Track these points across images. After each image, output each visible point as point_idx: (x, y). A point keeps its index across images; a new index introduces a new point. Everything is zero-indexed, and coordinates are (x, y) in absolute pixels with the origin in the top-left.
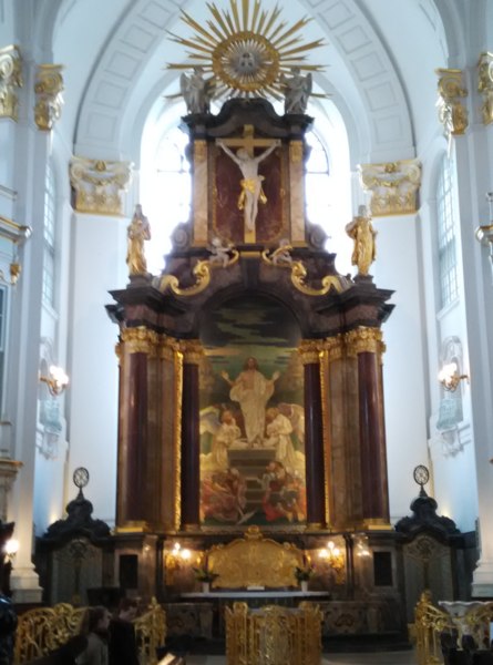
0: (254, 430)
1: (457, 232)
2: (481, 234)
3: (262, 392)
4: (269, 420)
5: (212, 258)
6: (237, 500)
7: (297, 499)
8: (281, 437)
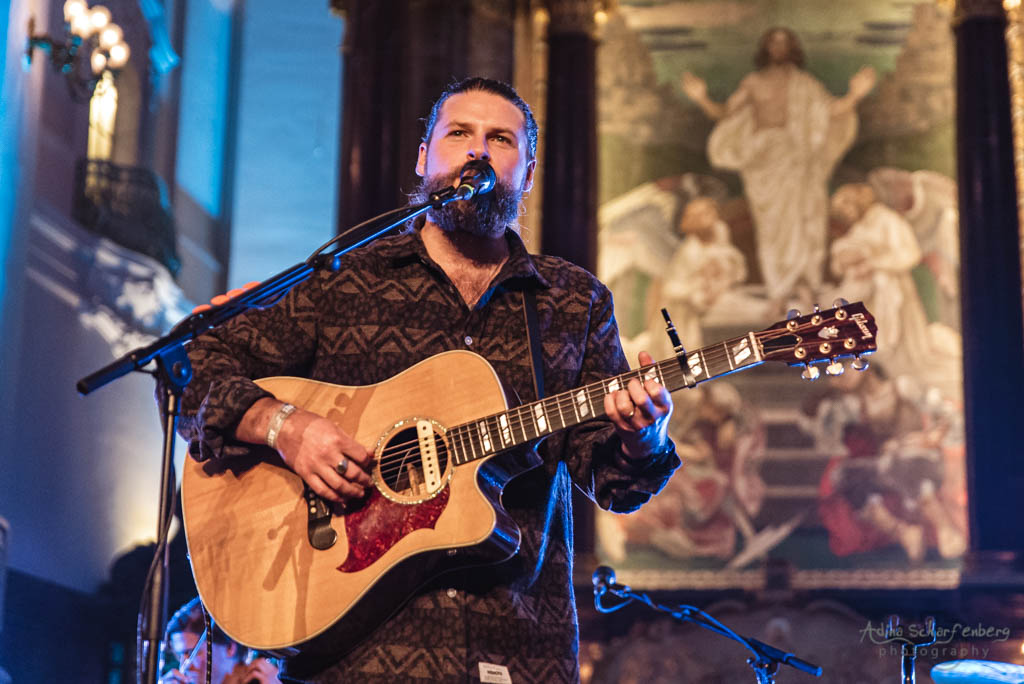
0: (790, 259)
3: (817, 138)
4: (838, 227)
6: (730, 489)
7: (938, 483)
8: (881, 280)
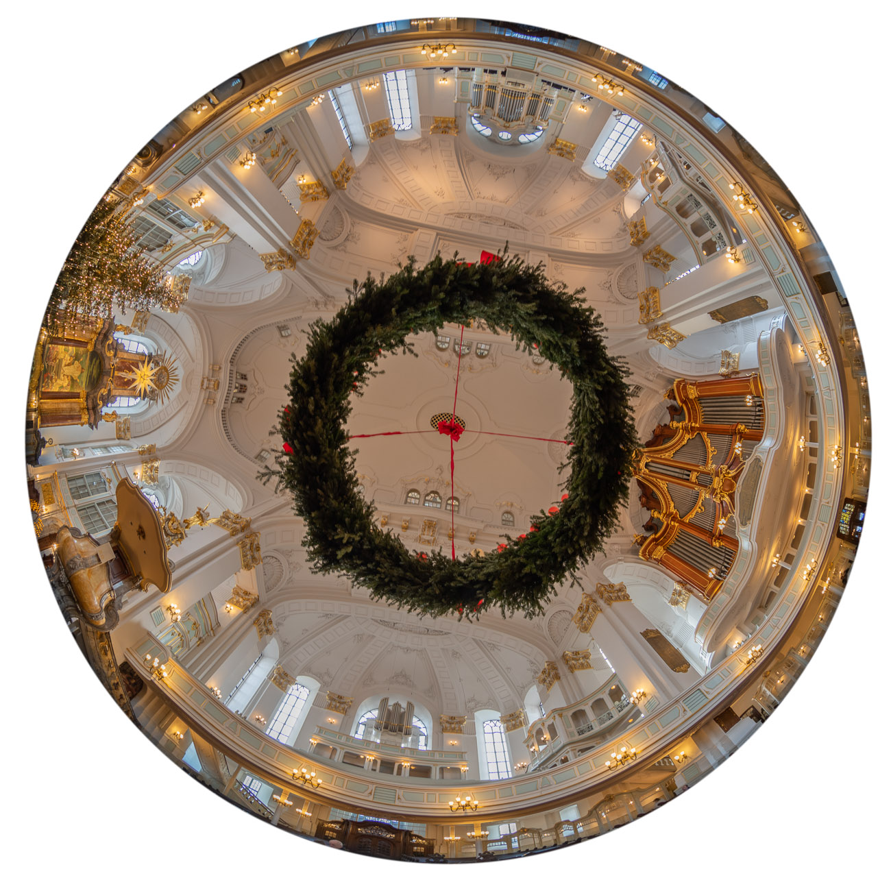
1: (112, 454)
2: (113, 462)
5: (113, 358)
